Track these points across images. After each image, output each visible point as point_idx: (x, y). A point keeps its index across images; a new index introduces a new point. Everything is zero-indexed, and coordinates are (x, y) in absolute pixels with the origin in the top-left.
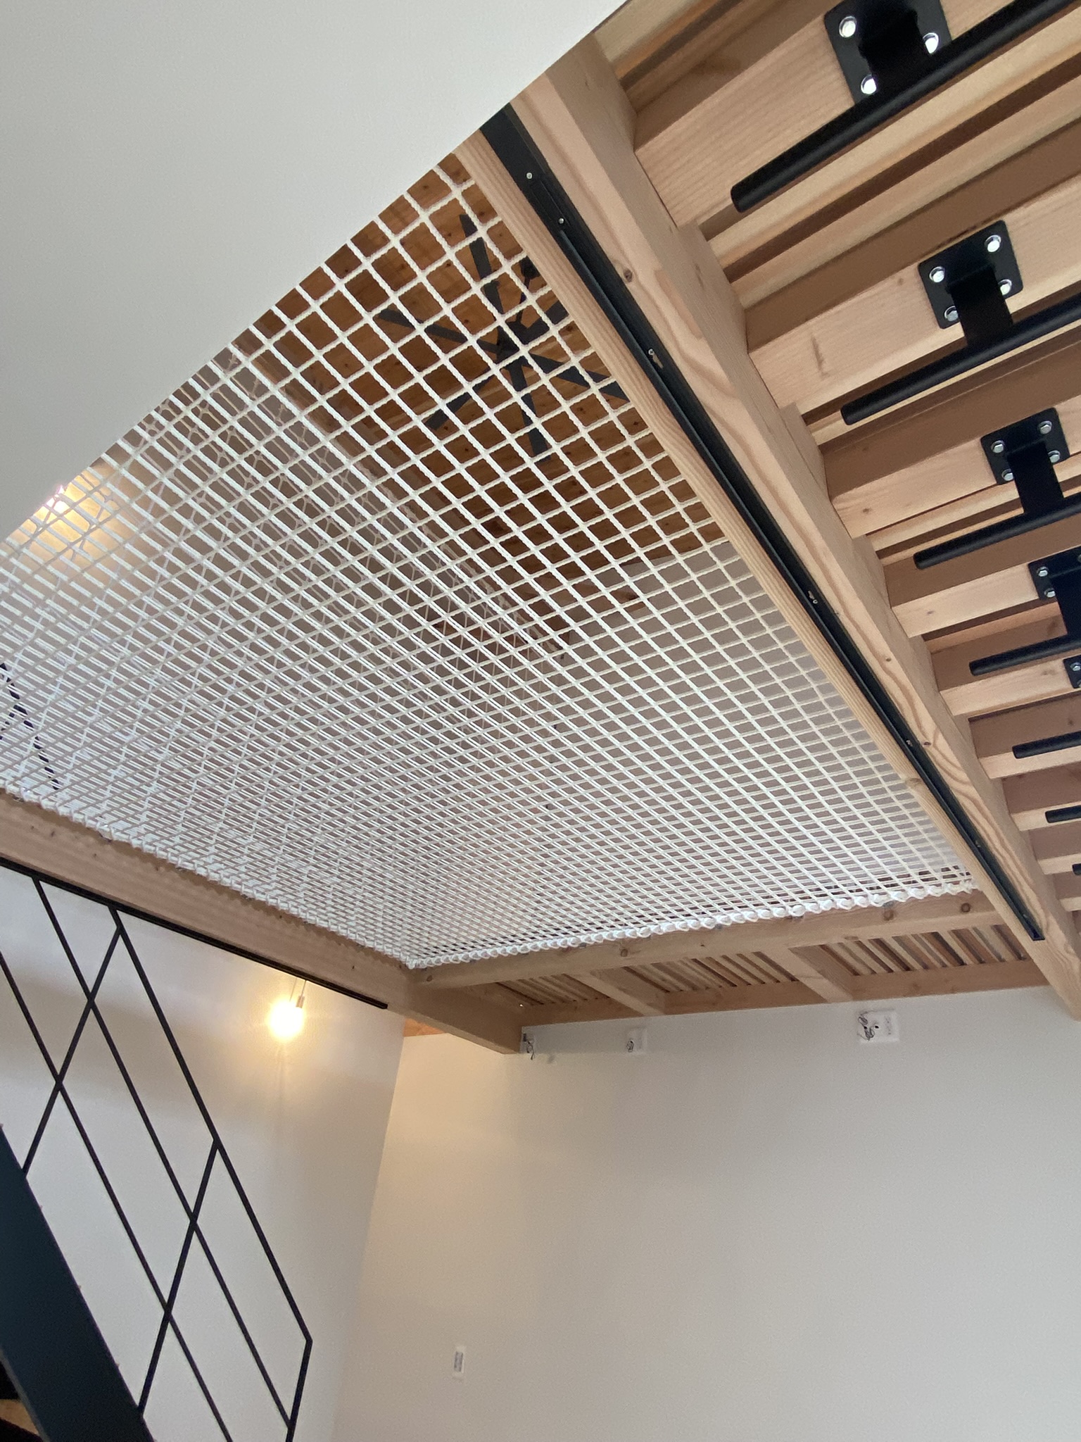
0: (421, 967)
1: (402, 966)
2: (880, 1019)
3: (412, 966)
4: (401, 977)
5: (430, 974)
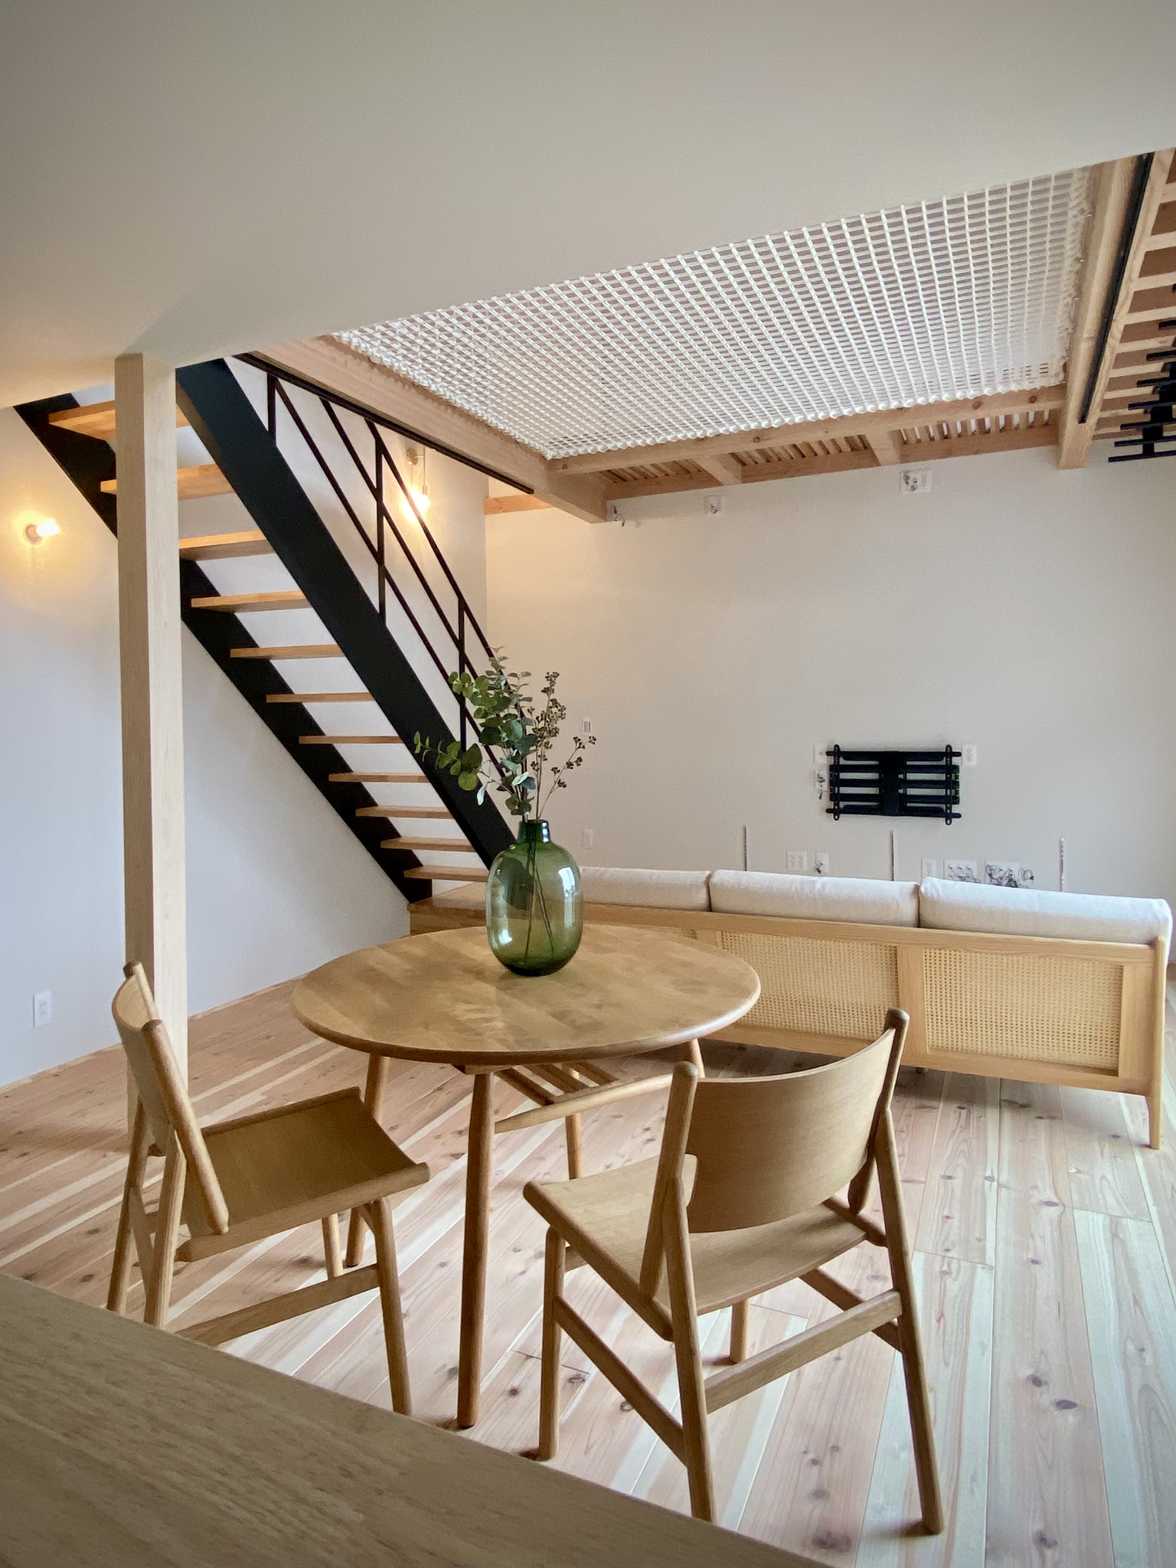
0: (557, 457)
1: (543, 458)
2: (919, 477)
3: (549, 457)
4: (542, 467)
5: (565, 462)
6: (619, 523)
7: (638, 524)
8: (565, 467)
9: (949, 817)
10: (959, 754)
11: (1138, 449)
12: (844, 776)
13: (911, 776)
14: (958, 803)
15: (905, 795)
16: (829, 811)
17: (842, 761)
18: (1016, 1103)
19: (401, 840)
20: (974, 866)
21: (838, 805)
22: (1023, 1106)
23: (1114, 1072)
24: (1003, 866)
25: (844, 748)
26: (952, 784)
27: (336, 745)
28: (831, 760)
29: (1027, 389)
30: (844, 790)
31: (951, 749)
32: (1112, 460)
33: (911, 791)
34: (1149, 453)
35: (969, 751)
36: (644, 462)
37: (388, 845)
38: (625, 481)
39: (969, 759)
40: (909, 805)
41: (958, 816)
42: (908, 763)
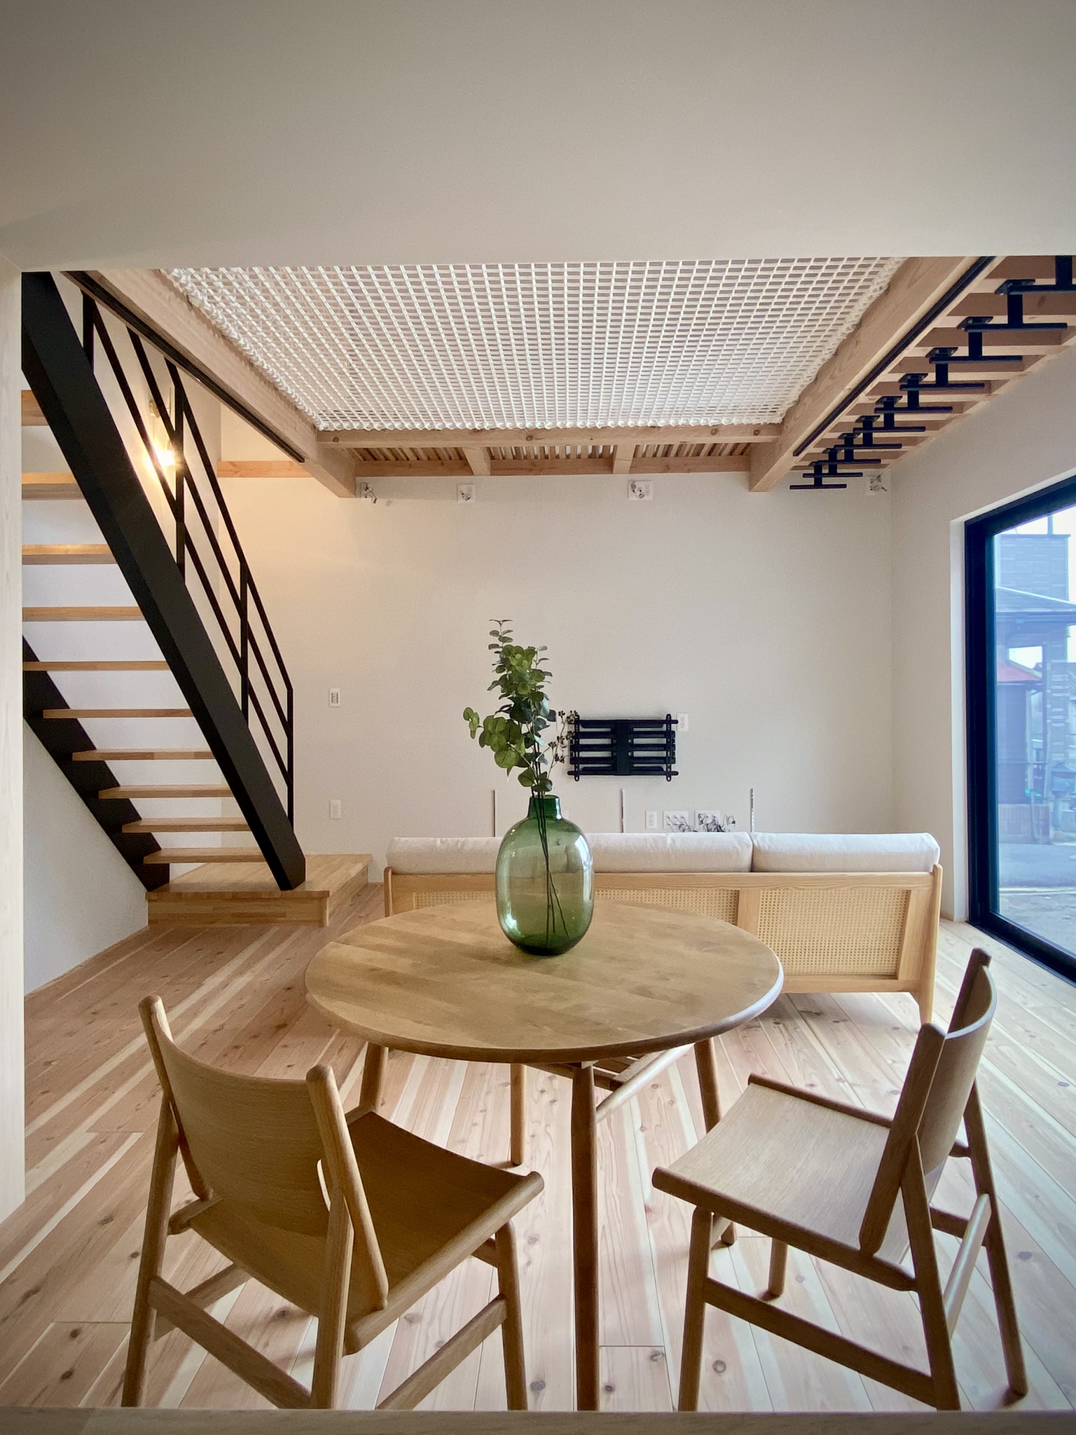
0: (326, 430)
1: (314, 427)
2: (643, 486)
3: (321, 428)
4: (312, 436)
5: (336, 436)
6: (369, 500)
7: (389, 503)
8: (336, 439)
9: (670, 774)
10: (676, 722)
11: (811, 481)
12: (583, 741)
13: (637, 741)
14: (675, 763)
15: (632, 757)
16: (569, 773)
17: (582, 729)
18: (811, 1012)
19: (142, 823)
20: (686, 815)
21: (578, 767)
22: (819, 1014)
23: (894, 976)
24: (709, 814)
25: (585, 715)
26: (670, 746)
27: (81, 721)
28: (572, 728)
29: (754, 424)
30: (583, 754)
31: (670, 717)
32: (792, 487)
33: (637, 754)
34: (818, 485)
35: (683, 719)
36: (406, 445)
37: (128, 829)
38: (375, 459)
39: (683, 724)
40: (635, 765)
41: (676, 773)
42: (635, 730)
